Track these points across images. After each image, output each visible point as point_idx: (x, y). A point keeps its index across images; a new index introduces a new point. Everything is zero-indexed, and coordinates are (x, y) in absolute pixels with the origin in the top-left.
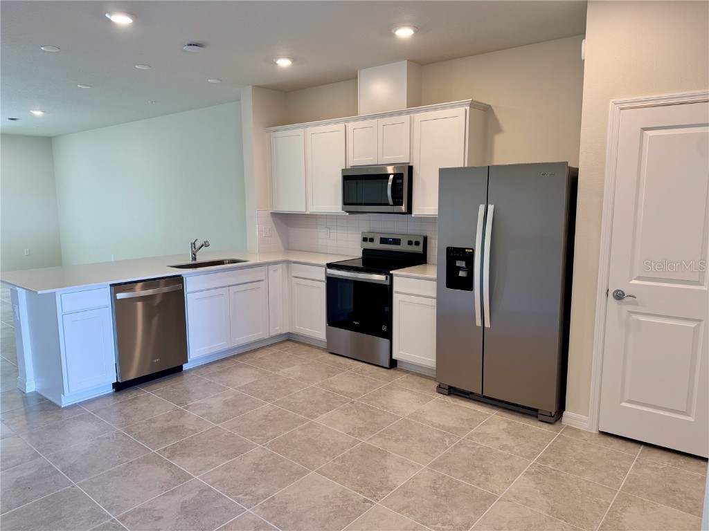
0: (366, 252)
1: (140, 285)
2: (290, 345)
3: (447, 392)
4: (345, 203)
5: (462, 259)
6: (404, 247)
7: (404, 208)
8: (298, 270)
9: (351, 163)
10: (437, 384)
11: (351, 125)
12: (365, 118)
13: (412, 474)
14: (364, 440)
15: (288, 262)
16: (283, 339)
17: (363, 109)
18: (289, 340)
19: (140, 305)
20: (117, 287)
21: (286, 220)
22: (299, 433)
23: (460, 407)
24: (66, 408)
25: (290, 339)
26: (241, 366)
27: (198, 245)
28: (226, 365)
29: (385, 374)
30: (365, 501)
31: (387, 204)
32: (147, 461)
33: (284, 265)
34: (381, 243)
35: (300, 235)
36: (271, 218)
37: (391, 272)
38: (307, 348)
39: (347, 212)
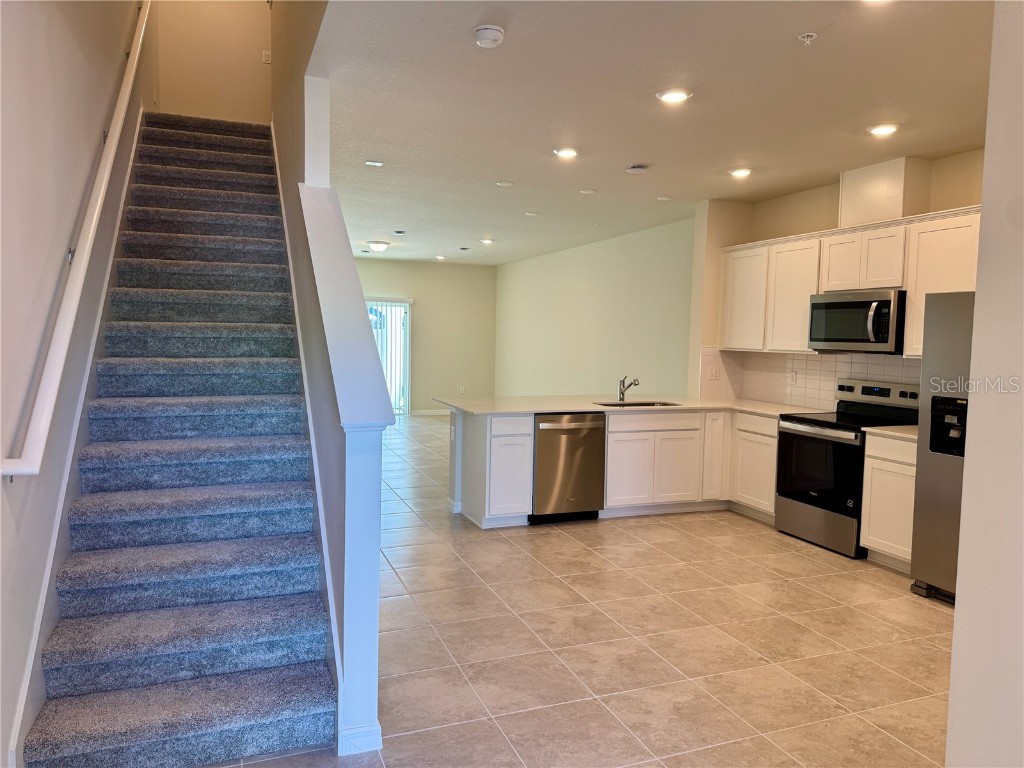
0: (843, 405)
1: (566, 417)
2: (728, 515)
3: (924, 592)
4: (812, 339)
5: (953, 413)
6: (894, 400)
7: (890, 346)
8: (744, 421)
9: (824, 289)
10: (913, 582)
11: (826, 241)
12: (844, 231)
13: (830, 651)
14: (785, 615)
15: (733, 411)
16: (722, 507)
17: (846, 218)
18: (729, 510)
19: (564, 438)
20: (540, 416)
21: (739, 360)
22: (709, 593)
23: (937, 611)
24: (486, 530)
25: (731, 508)
26: (662, 525)
27: (626, 385)
28: (646, 521)
29: (845, 563)
30: (762, 659)
31: (868, 341)
32: (550, 582)
33: (728, 415)
34: (863, 393)
35: (757, 379)
36: (720, 358)
37: (863, 429)
38: (751, 522)
39: (815, 350)
